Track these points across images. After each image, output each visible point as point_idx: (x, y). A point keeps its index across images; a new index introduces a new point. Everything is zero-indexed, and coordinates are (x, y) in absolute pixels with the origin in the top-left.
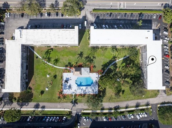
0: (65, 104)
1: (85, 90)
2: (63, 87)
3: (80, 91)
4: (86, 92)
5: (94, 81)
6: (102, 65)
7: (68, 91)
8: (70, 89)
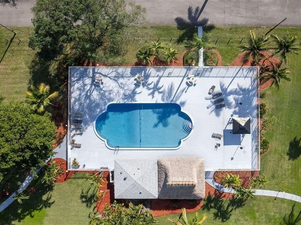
0: (239, 21)
1: (137, 85)
2: (255, 102)
3: (165, 83)
4: (133, 74)
5: (91, 129)
6: (47, 204)
7: (226, 82)
8: (218, 89)
